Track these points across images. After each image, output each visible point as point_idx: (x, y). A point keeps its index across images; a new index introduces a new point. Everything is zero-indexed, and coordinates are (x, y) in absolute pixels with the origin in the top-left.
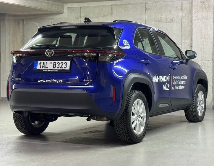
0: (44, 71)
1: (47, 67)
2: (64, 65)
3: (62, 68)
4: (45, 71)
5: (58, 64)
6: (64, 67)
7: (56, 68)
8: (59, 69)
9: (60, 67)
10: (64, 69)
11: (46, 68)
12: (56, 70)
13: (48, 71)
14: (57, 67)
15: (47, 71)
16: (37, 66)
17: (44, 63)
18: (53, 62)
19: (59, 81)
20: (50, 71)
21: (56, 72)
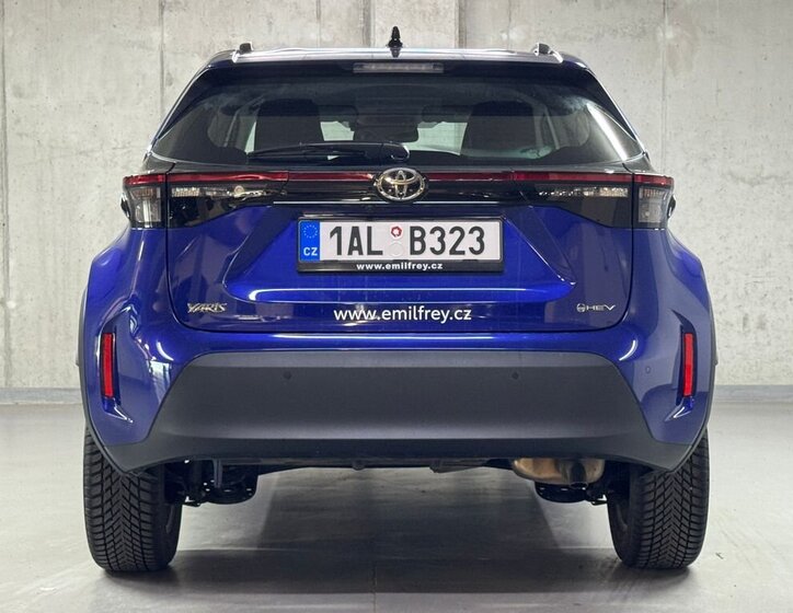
0: (360, 267)
1: (373, 249)
2: (470, 241)
3: (463, 253)
4: (369, 267)
5: (438, 234)
6: (472, 250)
7: (428, 255)
8: (446, 256)
9: (448, 248)
10: (469, 256)
11: (370, 252)
12: (430, 263)
13: (388, 267)
14: (433, 250)
15: (378, 267)
16: (318, 245)
17: (355, 232)
18: (406, 226)
19: (451, 315)
20: (396, 266)
21: (430, 272)
